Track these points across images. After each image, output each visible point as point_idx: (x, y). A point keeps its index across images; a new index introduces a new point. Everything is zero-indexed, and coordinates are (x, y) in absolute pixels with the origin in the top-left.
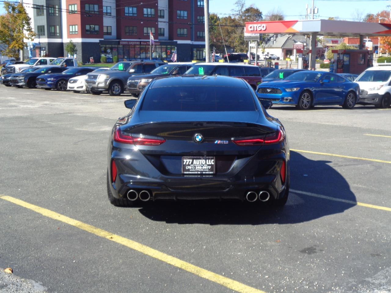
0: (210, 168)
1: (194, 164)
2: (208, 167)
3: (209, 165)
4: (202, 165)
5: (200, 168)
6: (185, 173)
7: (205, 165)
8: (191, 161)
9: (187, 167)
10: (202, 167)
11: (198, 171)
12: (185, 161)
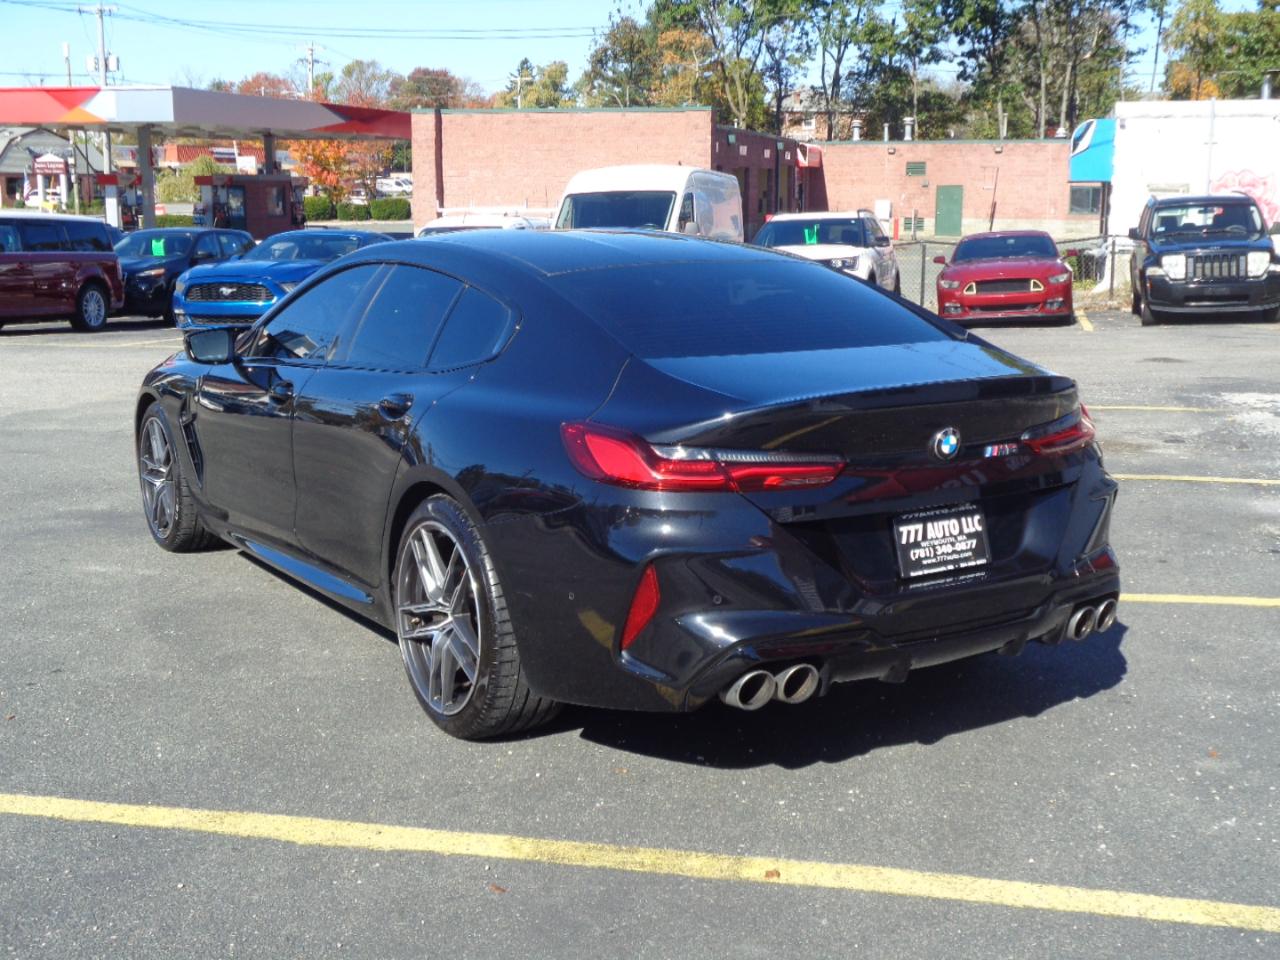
0: (974, 546)
1: (929, 537)
2: (969, 542)
3: (970, 536)
4: (952, 539)
5: (950, 551)
6: (913, 574)
7: (960, 538)
8: (920, 527)
9: (914, 554)
10: (953, 544)
11: (945, 563)
12: (904, 529)
